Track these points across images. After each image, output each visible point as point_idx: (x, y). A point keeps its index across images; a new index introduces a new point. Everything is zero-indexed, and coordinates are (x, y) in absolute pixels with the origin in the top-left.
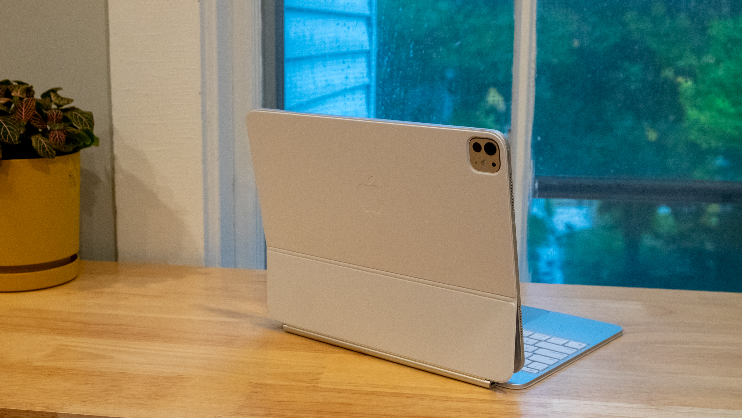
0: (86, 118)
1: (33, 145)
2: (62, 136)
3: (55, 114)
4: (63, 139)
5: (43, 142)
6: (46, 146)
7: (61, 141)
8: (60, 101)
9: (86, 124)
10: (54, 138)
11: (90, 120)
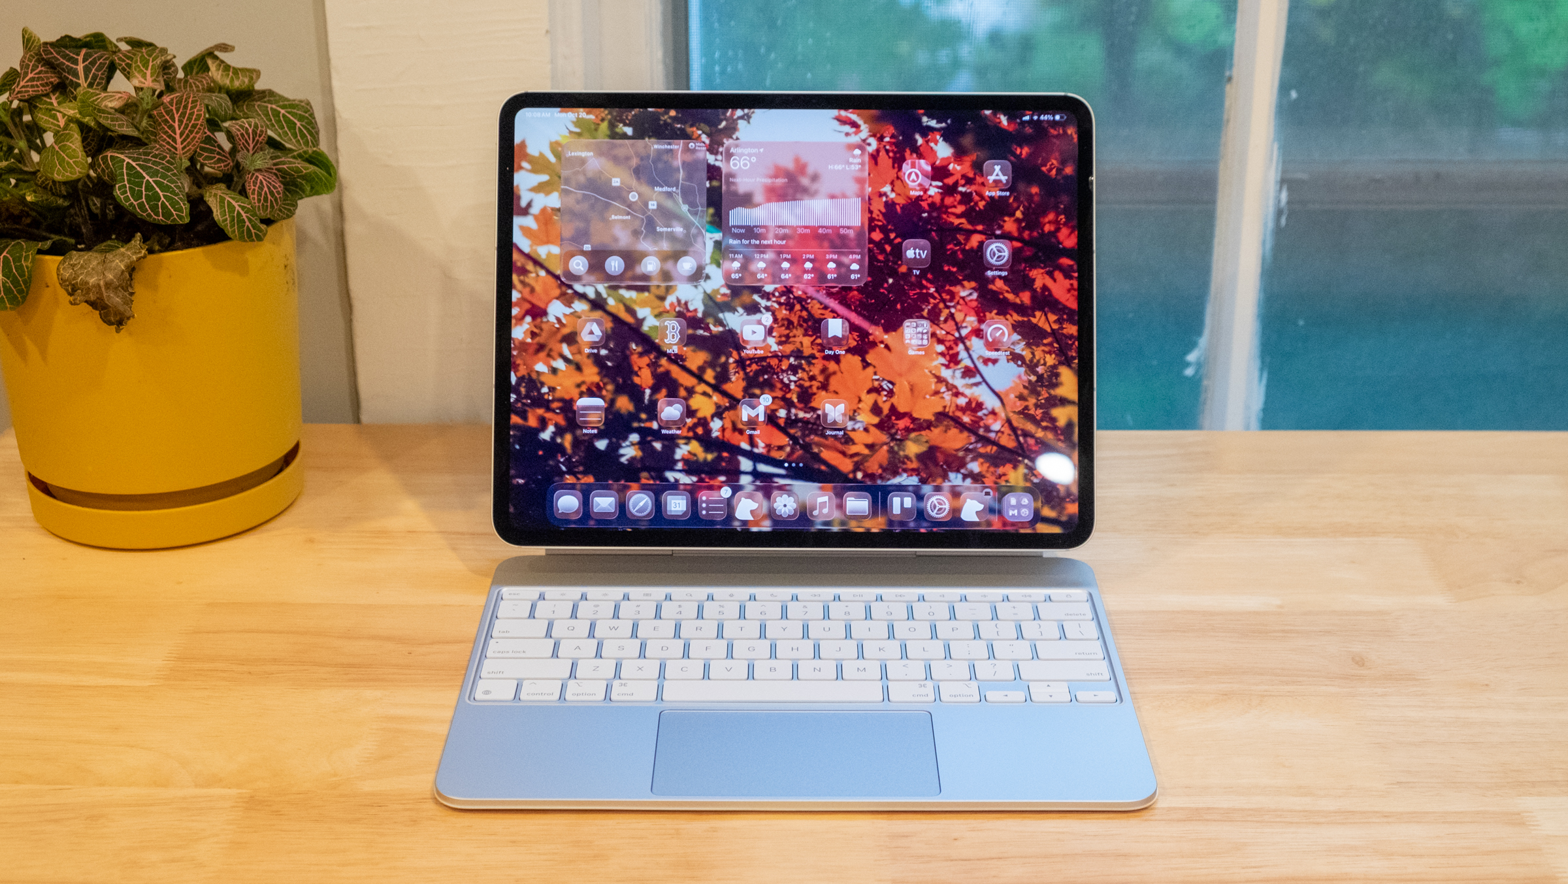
0: (301, 118)
1: (216, 219)
2: (274, 187)
3: (250, 131)
4: (278, 193)
5: (237, 208)
6: (244, 215)
7: (276, 200)
8: (232, 80)
9: (303, 136)
10: (260, 194)
11: (310, 123)
